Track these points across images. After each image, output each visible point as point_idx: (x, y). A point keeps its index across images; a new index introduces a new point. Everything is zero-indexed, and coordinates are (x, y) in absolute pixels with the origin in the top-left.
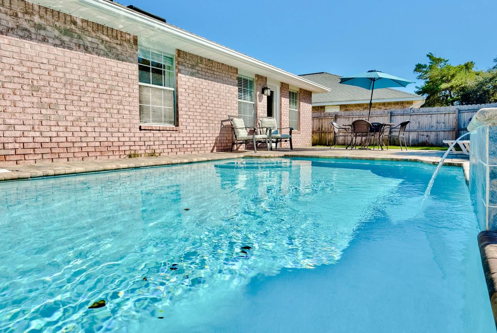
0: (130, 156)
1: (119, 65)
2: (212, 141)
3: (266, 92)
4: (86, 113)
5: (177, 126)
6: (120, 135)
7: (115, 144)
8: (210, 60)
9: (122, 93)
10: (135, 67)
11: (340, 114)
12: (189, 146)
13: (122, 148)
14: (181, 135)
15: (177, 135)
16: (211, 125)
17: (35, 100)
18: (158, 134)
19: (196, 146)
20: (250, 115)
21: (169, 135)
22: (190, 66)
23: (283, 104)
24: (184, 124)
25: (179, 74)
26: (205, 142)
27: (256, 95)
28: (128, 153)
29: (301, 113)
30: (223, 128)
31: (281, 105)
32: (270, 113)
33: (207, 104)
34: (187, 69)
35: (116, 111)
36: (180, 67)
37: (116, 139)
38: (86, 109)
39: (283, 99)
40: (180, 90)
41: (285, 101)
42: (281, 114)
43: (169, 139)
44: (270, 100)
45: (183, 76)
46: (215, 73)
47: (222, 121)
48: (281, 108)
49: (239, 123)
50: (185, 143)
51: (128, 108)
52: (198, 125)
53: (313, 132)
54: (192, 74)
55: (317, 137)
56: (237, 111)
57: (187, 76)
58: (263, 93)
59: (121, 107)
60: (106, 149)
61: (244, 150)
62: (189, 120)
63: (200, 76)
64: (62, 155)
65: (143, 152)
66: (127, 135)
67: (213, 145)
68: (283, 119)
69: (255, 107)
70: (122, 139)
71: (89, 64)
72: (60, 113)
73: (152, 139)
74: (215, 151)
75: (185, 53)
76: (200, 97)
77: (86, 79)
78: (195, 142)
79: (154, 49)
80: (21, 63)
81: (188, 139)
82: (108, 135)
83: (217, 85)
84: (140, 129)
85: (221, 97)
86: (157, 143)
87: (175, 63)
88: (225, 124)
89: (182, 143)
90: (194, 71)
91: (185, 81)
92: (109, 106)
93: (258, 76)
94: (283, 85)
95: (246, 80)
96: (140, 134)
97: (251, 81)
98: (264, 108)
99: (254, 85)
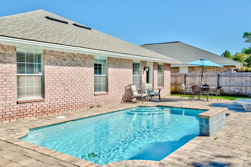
0: (91, 107)
1: (88, 69)
2: (121, 97)
3: (146, 69)
4: (77, 91)
5: (108, 92)
6: (88, 98)
7: (86, 103)
8: (121, 59)
9: (89, 81)
10: (93, 69)
11: (187, 74)
12: (112, 101)
13: (88, 104)
14: (109, 96)
15: (107, 96)
16: (121, 90)
17: (63, 88)
18: (100, 96)
19: (114, 100)
20: (138, 82)
21: (104, 96)
22: (113, 63)
23: (155, 74)
24: (110, 91)
25: (109, 68)
26: (118, 98)
27: (141, 71)
28: (90, 106)
29: (164, 77)
30: (126, 90)
31: (153, 74)
32: (148, 81)
33: (119, 80)
34: (112, 65)
35: (86, 89)
36: (109, 65)
37: (86, 100)
38: (77, 89)
39: (155, 71)
40: (109, 75)
41: (156, 72)
42: (153, 79)
43: (105, 98)
44: (148, 73)
45: (110, 68)
46: (123, 64)
47: (126, 87)
48: (153, 76)
49: (134, 88)
50: (110, 99)
51: (90, 87)
52: (116, 90)
53: (171, 85)
54: (114, 67)
55: (174, 88)
56: (132, 81)
57: (112, 69)
58: (144, 69)
59: (88, 87)
60: (83, 105)
61: (135, 100)
62: (112, 89)
63: (117, 67)
64: (70, 109)
65: (95, 105)
66: (90, 98)
67: (121, 99)
68: (154, 82)
69: (141, 77)
70: (88, 100)
71: (79, 71)
72: (70, 92)
73: (98, 99)
74: (122, 102)
75: (111, 58)
76: (116, 77)
77: (78, 77)
78: (115, 99)
79: (98, 58)
80: (60, 76)
81: (112, 97)
82: (84, 99)
83: (124, 70)
84: (94, 95)
85: (125, 75)
86: (100, 101)
87: (107, 63)
88: (127, 88)
89: (109, 99)
90: (114, 65)
91: (111, 71)
92: (84, 87)
93: (142, 61)
94: (155, 64)
95: (136, 64)
96: (94, 97)
97: (139, 64)
98: (145, 77)
99: (140, 66)
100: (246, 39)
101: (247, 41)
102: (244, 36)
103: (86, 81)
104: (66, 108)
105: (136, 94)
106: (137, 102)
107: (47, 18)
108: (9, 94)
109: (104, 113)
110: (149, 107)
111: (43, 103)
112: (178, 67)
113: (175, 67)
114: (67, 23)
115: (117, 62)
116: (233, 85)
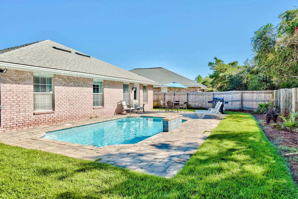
0: (90, 118)
1: (88, 89)
2: (114, 110)
3: (134, 89)
4: (80, 105)
5: (103, 106)
6: (88, 111)
7: (87, 114)
9: (89, 98)
10: (92, 89)
11: (166, 93)
12: (107, 113)
13: (88, 116)
14: (105, 109)
15: (103, 110)
16: (114, 105)
17: (69, 103)
18: (98, 110)
19: (109, 113)
20: (127, 99)
21: (101, 110)
23: (141, 93)
24: (105, 105)
25: (104, 88)
26: (112, 111)
27: (130, 91)
28: (90, 117)
29: (148, 95)
30: (118, 105)
31: (140, 93)
32: (135, 98)
33: (113, 97)
34: (107, 86)
35: (87, 104)
36: (105, 86)
37: (87, 113)
38: (80, 104)
39: (141, 91)
40: (104, 94)
41: (142, 91)
42: (140, 97)
43: (101, 111)
44: (135, 92)
46: (115, 85)
47: (118, 103)
48: (139, 94)
49: (124, 103)
50: (106, 112)
51: (90, 102)
52: (110, 105)
53: (154, 101)
54: (108, 88)
55: (156, 103)
56: (123, 98)
58: (133, 89)
59: (88, 102)
60: (84, 116)
61: (125, 113)
62: (107, 104)
63: (111, 87)
64: (74, 119)
65: (94, 116)
66: (90, 111)
67: (114, 112)
68: (140, 99)
69: (130, 95)
70: (88, 113)
71: (81, 90)
72: (74, 106)
73: (96, 112)
74: (115, 114)
75: (106, 81)
76: (110, 95)
77: (80, 95)
78: (109, 112)
79: (96, 81)
80: (66, 94)
82: (85, 112)
83: (116, 90)
84: (93, 109)
85: (117, 94)
86: (98, 113)
87: (103, 84)
88: (119, 104)
89: (105, 112)
90: (109, 86)
91: (106, 90)
92: (85, 102)
93: (130, 83)
94: (141, 85)
95: (126, 85)
96: (93, 110)
97: (128, 85)
98: (133, 95)
99: (129, 86)
100: (211, 67)
101: (211, 69)
102: (208, 65)
103: (87, 98)
104: (71, 118)
105: (126, 108)
106: (126, 114)
107: (54, 48)
108: (28, 107)
109: (100, 121)
110: (135, 117)
111: (53, 115)
112: (160, 88)
113: (157, 88)
114: (70, 52)
115: (111, 84)
116: (198, 101)
